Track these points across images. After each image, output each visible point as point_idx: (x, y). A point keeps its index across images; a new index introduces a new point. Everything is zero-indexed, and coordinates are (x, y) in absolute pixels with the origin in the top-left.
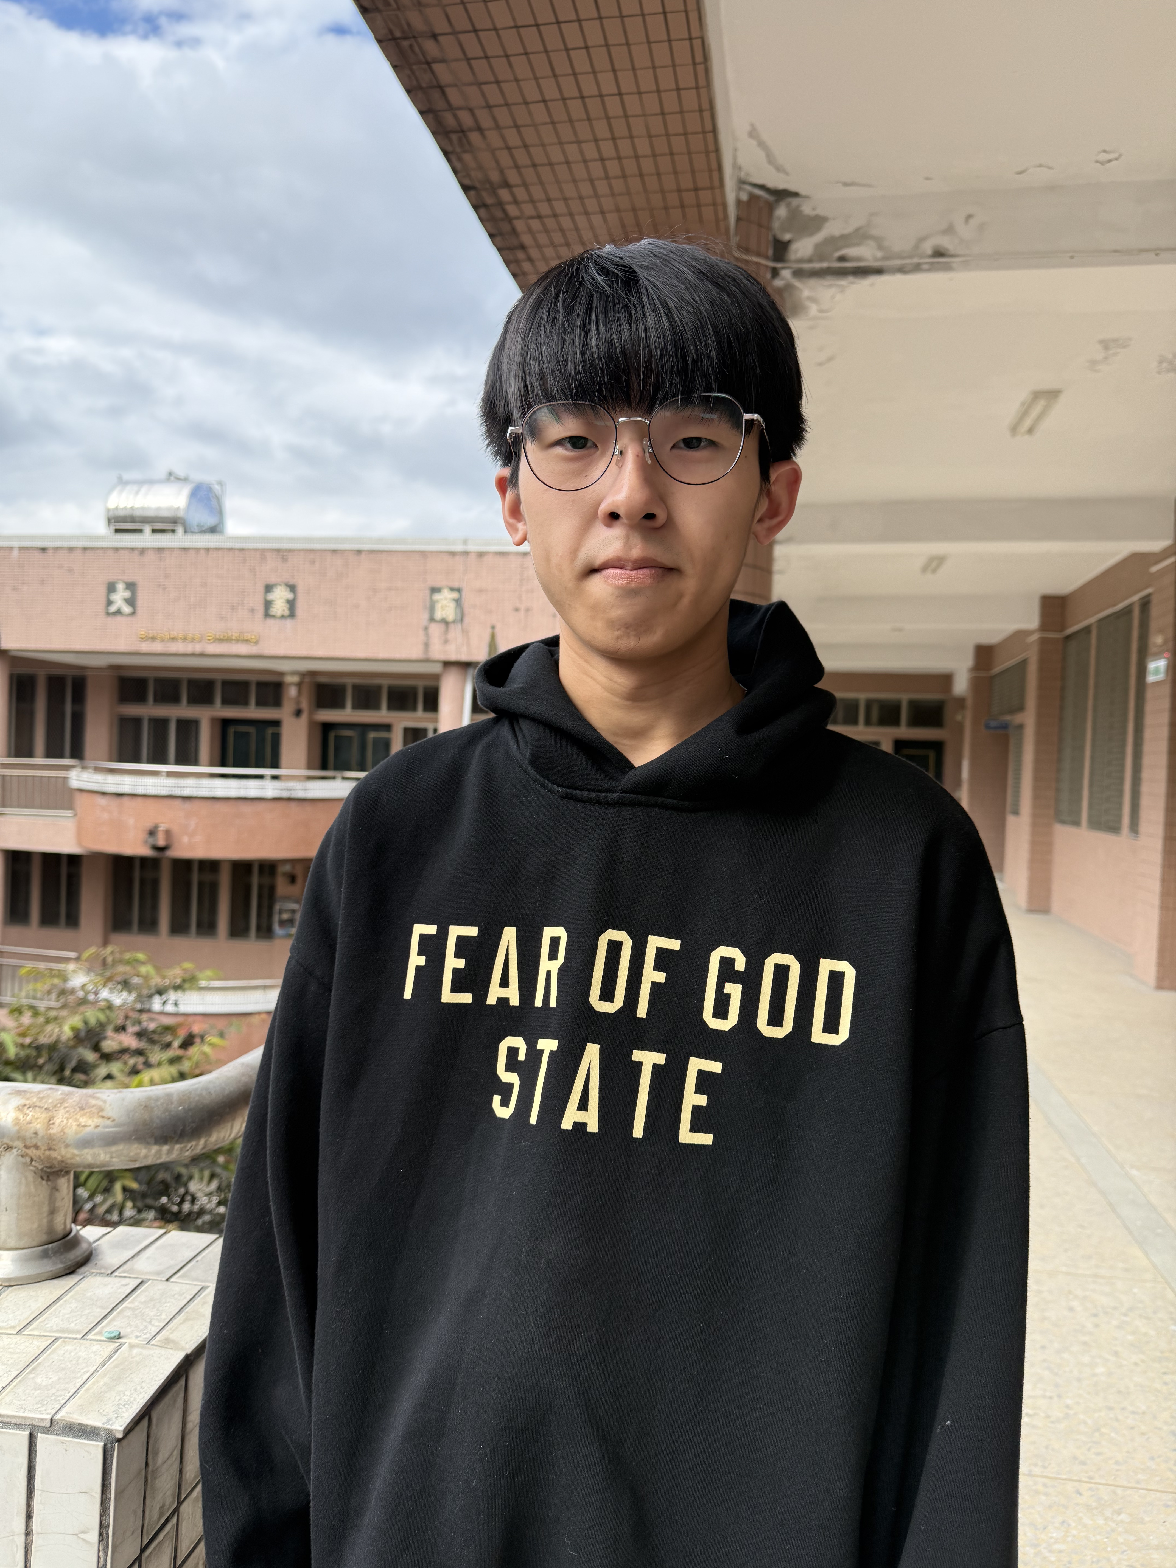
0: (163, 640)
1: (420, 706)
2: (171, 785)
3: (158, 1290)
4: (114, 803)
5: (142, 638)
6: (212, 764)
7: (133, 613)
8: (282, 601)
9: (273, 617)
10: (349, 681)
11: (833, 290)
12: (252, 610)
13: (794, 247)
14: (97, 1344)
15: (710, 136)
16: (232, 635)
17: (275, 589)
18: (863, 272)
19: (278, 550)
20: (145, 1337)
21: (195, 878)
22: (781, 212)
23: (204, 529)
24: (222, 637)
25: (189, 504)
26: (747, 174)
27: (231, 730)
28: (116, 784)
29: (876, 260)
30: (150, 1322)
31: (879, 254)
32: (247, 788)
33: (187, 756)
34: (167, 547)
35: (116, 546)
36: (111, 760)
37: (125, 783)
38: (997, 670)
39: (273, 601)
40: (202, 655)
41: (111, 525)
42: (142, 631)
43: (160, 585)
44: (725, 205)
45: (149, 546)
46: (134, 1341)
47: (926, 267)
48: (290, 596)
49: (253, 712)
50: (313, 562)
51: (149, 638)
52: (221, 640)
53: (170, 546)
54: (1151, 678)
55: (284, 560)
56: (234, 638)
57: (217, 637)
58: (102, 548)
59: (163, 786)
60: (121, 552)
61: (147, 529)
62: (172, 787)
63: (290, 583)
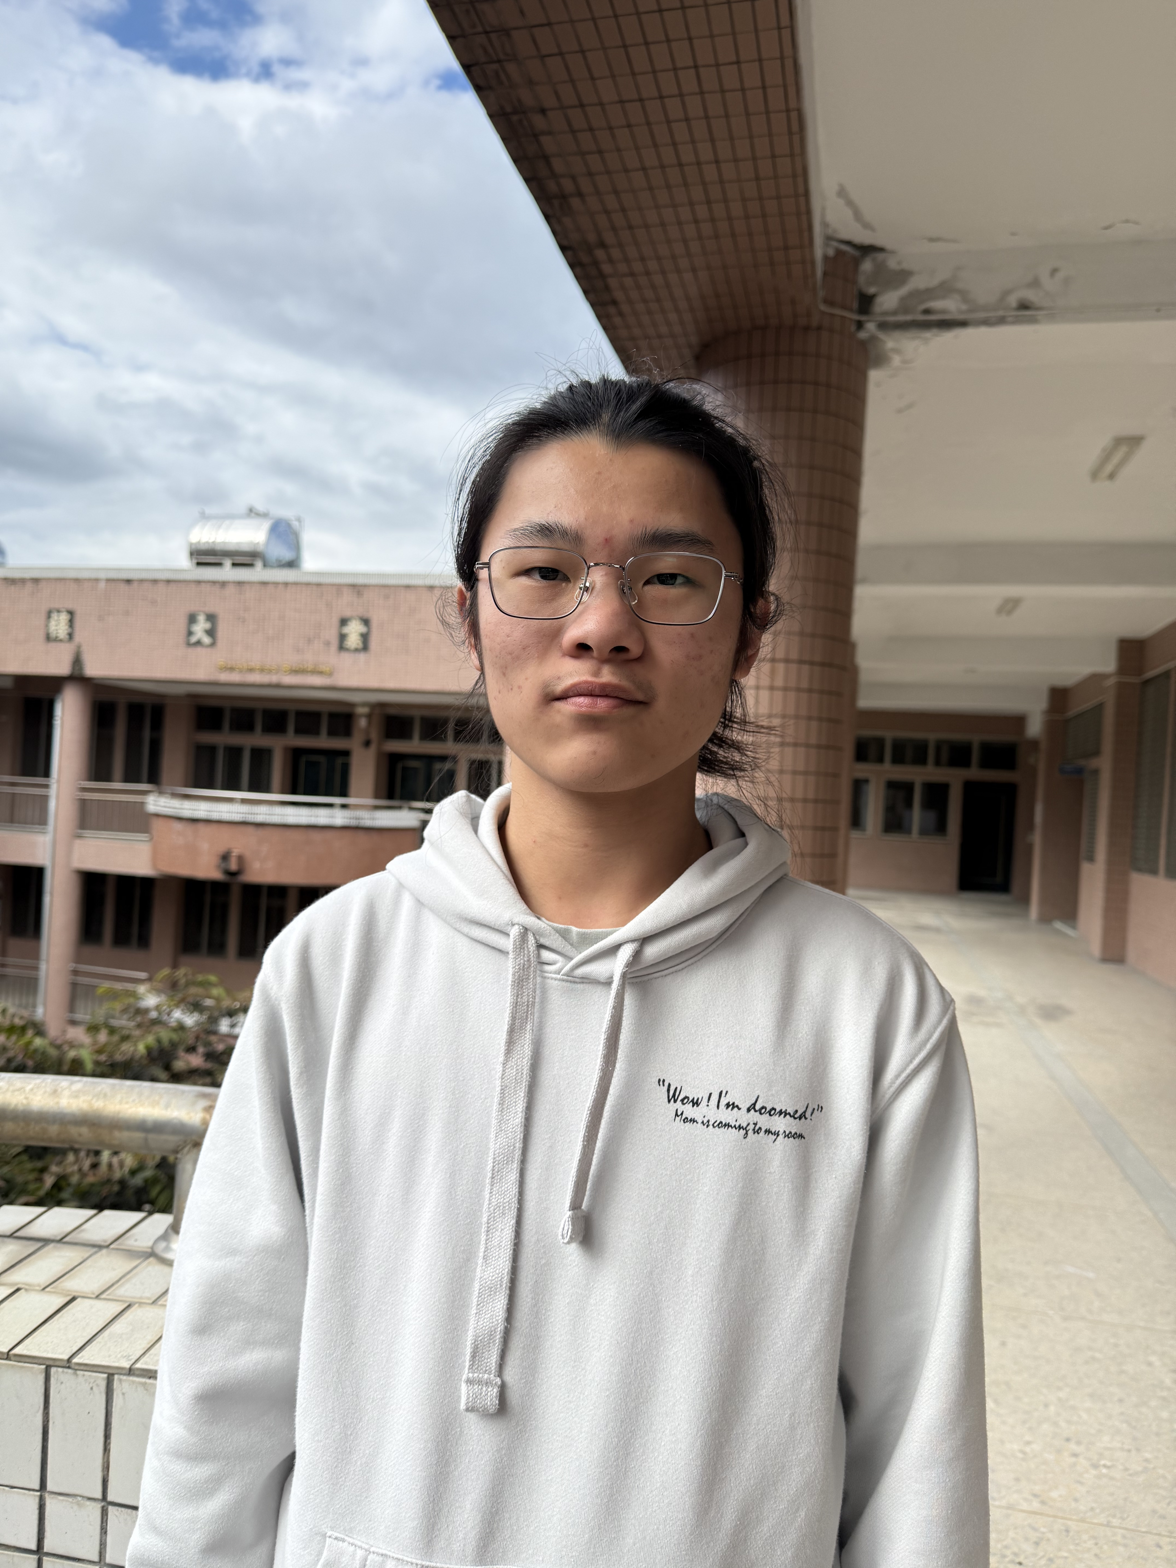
0: (241, 671)
2: (244, 812)
4: (188, 829)
5: (221, 668)
6: (283, 792)
7: (213, 645)
8: (355, 634)
9: (347, 650)
10: (417, 713)
11: (916, 343)
12: (328, 644)
13: (879, 300)
15: (802, 200)
16: (307, 667)
17: (349, 623)
18: (947, 324)
19: (353, 586)
21: (264, 902)
22: (867, 266)
23: (282, 564)
24: (297, 669)
25: (269, 539)
26: (835, 231)
27: (303, 760)
28: (192, 809)
29: (961, 312)
31: (964, 307)
32: (317, 816)
33: (259, 784)
34: (248, 581)
35: (198, 579)
36: (187, 785)
37: (201, 810)
38: (1071, 713)
39: (348, 634)
40: (278, 686)
41: (193, 558)
42: (221, 661)
43: (240, 617)
44: (813, 263)
45: (230, 580)
47: (1010, 319)
48: (364, 630)
49: (323, 741)
50: (387, 597)
51: (228, 668)
52: (296, 672)
53: (250, 580)
55: (360, 594)
56: (309, 669)
57: (294, 668)
58: (185, 581)
59: (238, 813)
60: (203, 585)
61: (228, 563)
62: (246, 813)
63: (365, 618)
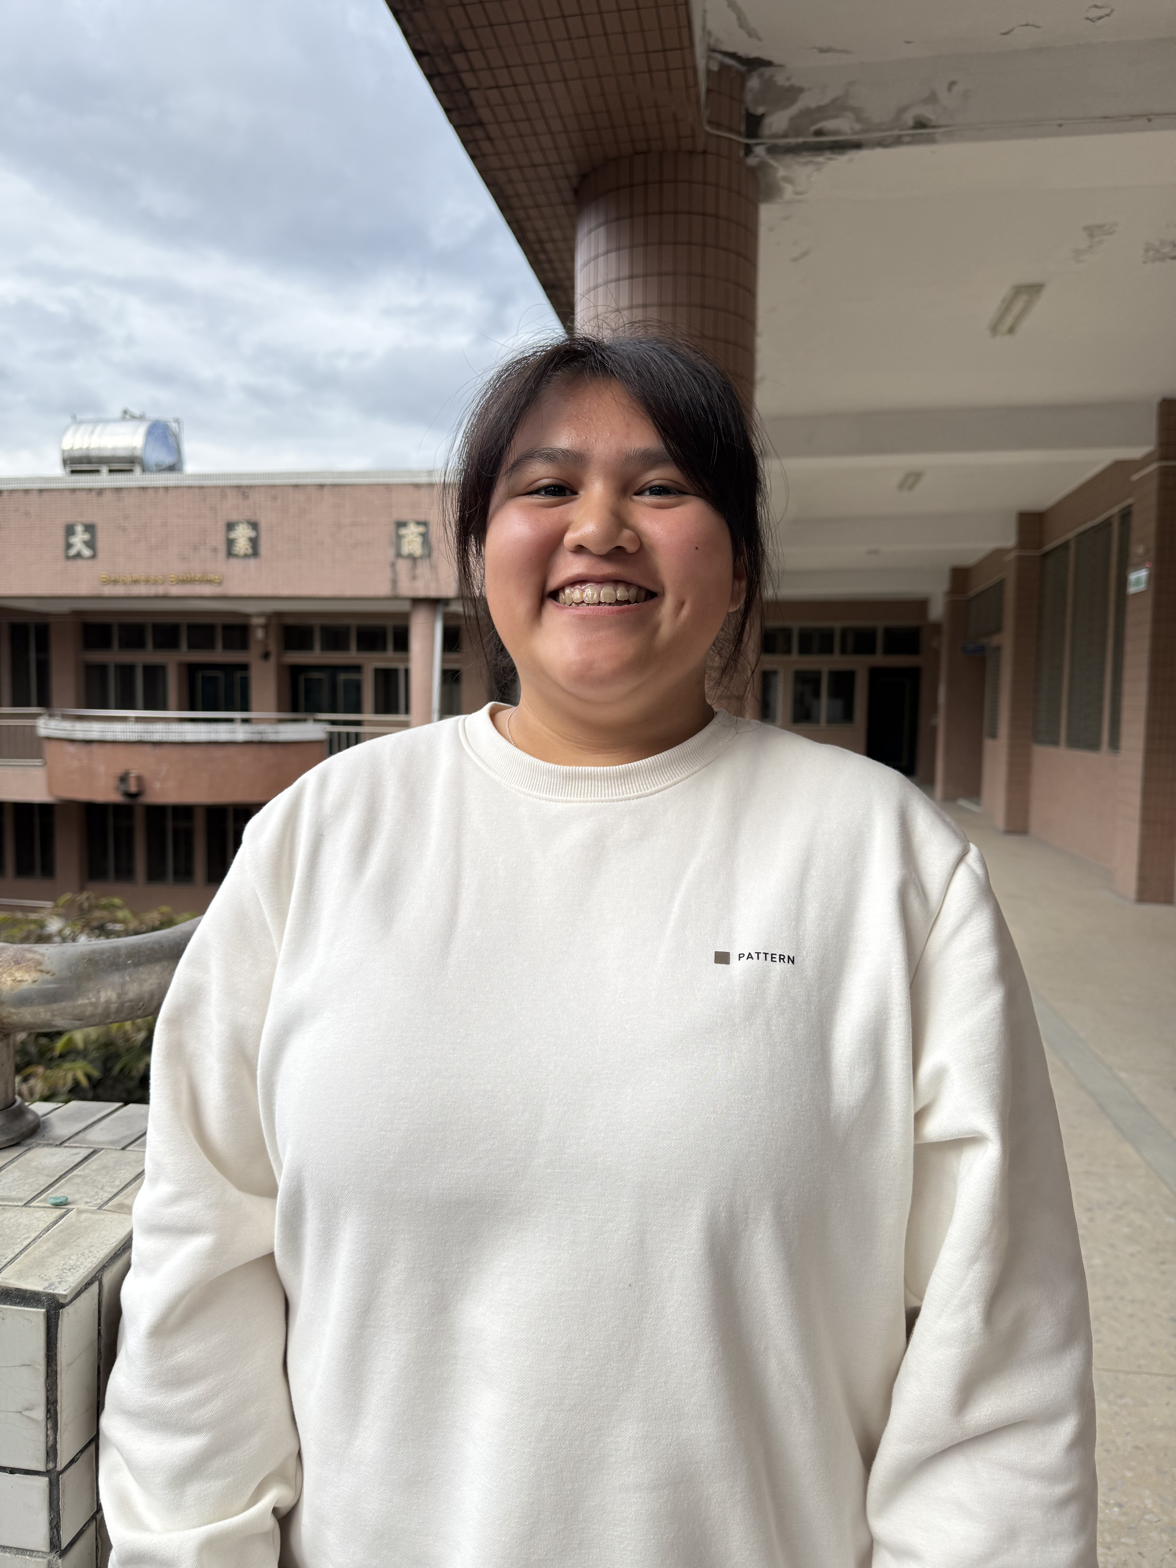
0: (125, 583)
1: (390, 645)
2: (139, 731)
3: (113, 1158)
4: (83, 750)
5: (104, 582)
6: (181, 709)
7: (94, 556)
8: (244, 539)
9: (236, 556)
10: (316, 622)
11: (810, 168)
12: (215, 550)
13: (768, 121)
14: (41, 1211)
16: (195, 576)
17: (237, 528)
18: (841, 147)
19: (238, 487)
20: (95, 1202)
21: (170, 825)
22: (754, 83)
23: (163, 468)
24: (185, 578)
25: (147, 442)
26: (717, 40)
27: (199, 676)
28: (85, 731)
29: (855, 133)
30: (102, 1189)
31: (858, 127)
32: (217, 732)
33: (154, 701)
34: (126, 486)
35: (73, 487)
36: (78, 706)
37: (94, 730)
38: (973, 592)
39: (235, 539)
40: (165, 597)
41: (67, 468)
42: (104, 574)
43: (120, 527)
44: (695, 68)
45: (107, 487)
46: (82, 1206)
47: (907, 139)
48: (252, 534)
49: (219, 655)
50: (275, 498)
51: (111, 581)
52: (183, 582)
53: (128, 486)
54: (1132, 590)
55: (245, 496)
56: (197, 579)
57: (181, 578)
58: (59, 490)
59: (132, 732)
60: (78, 493)
61: (104, 469)
62: (141, 732)
63: (253, 521)
